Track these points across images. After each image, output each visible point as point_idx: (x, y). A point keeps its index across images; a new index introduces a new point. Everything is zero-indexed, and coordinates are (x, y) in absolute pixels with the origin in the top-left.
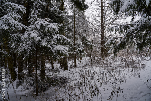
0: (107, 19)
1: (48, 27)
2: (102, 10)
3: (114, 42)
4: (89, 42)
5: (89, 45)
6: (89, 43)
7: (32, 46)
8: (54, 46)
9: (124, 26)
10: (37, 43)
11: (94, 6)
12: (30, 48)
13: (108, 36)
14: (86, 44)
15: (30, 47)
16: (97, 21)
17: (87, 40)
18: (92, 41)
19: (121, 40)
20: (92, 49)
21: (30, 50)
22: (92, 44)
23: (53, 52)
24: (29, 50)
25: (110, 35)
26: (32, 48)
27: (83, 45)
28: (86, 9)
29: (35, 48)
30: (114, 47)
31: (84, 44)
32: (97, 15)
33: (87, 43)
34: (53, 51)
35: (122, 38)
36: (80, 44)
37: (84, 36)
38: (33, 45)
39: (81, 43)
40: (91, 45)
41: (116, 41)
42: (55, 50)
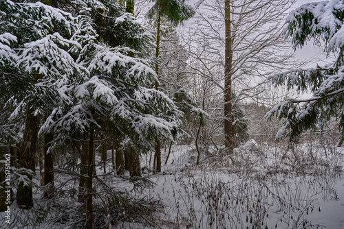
0: (239, 46)
1: (134, 69)
2: (228, 22)
3: (291, 110)
4: (194, 105)
5: (196, 113)
6: (197, 109)
7: (89, 117)
8: (137, 117)
9: (311, 72)
10: (99, 110)
11: (204, 10)
12: (85, 122)
13: (240, 90)
14: (186, 111)
15: (84, 119)
16: (211, 50)
17: (189, 101)
18: (201, 104)
19: (308, 108)
20: (202, 123)
21: (86, 127)
22: (203, 112)
23: (139, 132)
24: (83, 127)
25: (244, 87)
26: (88, 122)
27: (181, 114)
28: (187, 19)
29: (96, 123)
30: (291, 123)
31: (183, 110)
32: (212, 35)
33: (190, 107)
34: (137, 129)
35: (309, 101)
36: (174, 110)
37: (182, 91)
38: (90, 114)
39: (175, 107)
40: (201, 114)
41: (294, 109)
42: (143, 128)
